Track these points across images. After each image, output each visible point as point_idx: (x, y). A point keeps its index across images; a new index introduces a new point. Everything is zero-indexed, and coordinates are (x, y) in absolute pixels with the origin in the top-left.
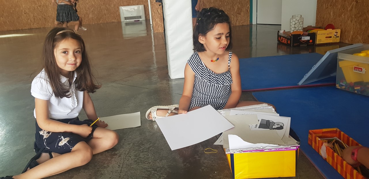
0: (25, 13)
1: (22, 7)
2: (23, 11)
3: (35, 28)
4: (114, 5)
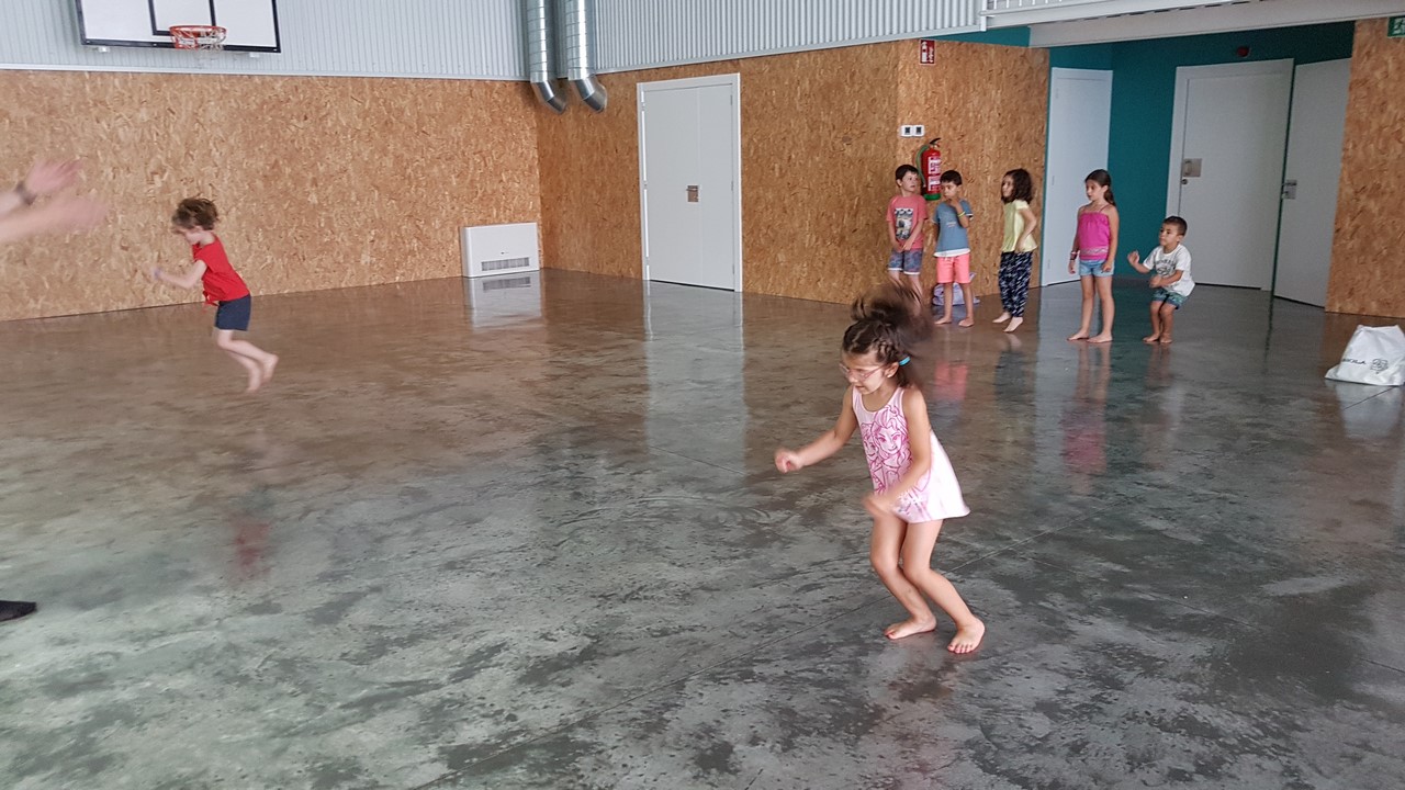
0: (123, 248)
1: (115, 221)
2: (118, 237)
3: (160, 304)
4: (443, 225)
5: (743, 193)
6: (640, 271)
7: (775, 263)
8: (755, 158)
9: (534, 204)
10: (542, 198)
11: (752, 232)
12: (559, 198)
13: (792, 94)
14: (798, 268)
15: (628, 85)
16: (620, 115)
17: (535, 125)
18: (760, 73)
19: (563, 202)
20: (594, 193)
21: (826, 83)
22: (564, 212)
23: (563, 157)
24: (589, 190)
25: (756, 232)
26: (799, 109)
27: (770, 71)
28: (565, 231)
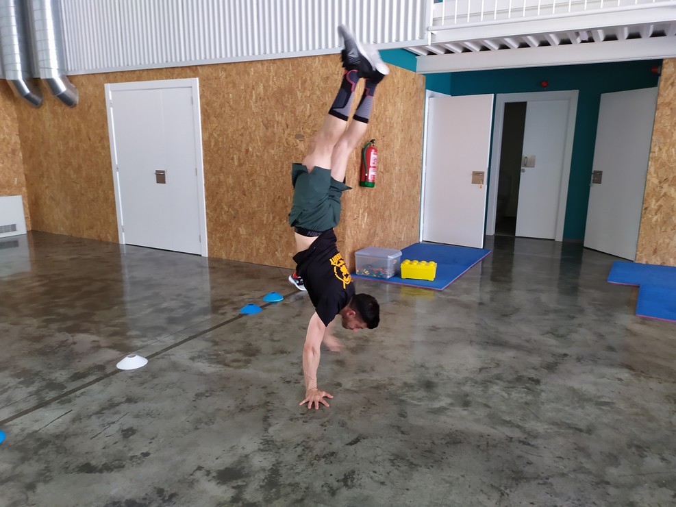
5: (205, 178)
6: (116, 237)
7: (236, 235)
8: (215, 149)
9: (18, 179)
10: (26, 175)
11: (216, 210)
12: (42, 176)
13: (248, 97)
14: (257, 240)
15: (96, 86)
16: (91, 111)
17: (16, 116)
18: (217, 78)
19: (45, 179)
20: (72, 173)
21: (279, 88)
22: (47, 187)
23: (43, 142)
24: (67, 171)
25: (218, 210)
26: (255, 110)
27: (226, 77)
28: (48, 203)
